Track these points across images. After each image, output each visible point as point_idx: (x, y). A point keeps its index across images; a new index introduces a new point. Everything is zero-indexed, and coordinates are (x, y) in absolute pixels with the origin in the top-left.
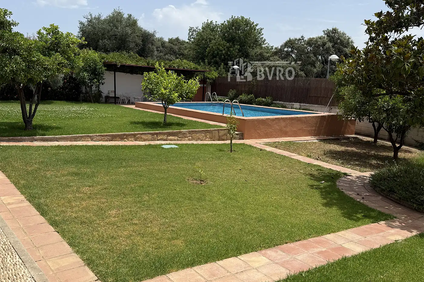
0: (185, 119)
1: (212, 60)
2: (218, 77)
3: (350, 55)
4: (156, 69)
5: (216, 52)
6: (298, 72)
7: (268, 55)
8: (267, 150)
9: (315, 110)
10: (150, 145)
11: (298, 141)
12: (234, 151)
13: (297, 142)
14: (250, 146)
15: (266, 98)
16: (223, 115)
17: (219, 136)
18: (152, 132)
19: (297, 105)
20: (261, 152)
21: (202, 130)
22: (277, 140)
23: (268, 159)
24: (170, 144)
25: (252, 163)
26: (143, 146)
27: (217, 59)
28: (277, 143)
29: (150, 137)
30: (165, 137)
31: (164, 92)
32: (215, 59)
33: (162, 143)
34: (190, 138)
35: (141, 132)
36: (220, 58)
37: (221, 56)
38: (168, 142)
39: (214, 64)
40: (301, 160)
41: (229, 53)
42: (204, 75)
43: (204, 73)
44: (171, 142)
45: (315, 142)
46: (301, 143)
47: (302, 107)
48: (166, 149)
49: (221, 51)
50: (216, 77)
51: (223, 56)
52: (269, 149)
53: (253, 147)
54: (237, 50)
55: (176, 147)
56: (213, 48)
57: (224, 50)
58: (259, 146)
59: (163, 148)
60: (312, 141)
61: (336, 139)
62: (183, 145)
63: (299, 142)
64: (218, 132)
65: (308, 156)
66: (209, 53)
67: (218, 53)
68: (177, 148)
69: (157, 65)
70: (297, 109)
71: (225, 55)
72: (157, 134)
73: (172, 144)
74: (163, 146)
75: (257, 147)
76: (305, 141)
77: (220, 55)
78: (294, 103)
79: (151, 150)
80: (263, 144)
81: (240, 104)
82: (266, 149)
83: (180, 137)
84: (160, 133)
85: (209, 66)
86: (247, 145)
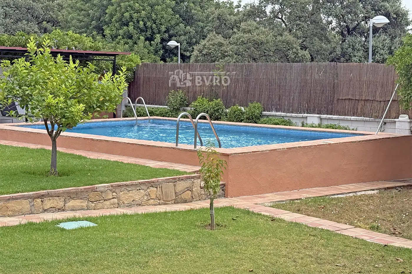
0: (92, 157)
1: (121, 32)
2: (142, 66)
3: (395, 16)
4: (29, 53)
5: (127, 15)
6: (297, 50)
7: (233, 18)
8: (286, 219)
9: (351, 128)
10: (31, 224)
11: (338, 194)
12: (218, 225)
13: (336, 196)
14: (248, 212)
15: (247, 106)
16: (195, 147)
17: (176, 193)
18: (31, 193)
19: (313, 119)
20: (275, 224)
21: (140, 181)
22: (295, 195)
23: (298, 241)
24: (74, 219)
25: (269, 254)
26: (17, 226)
27: (131, 28)
28: (297, 201)
29: (25, 205)
30: (60, 203)
31: (54, 102)
32: (125, 28)
33: (58, 219)
34: (116, 200)
35: (6, 196)
36: (136, 27)
37: (138, 22)
38: (70, 214)
39: (123, 38)
40: (365, 238)
41: (154, 16)
42: (114, 61)
43: (115, 58)
44: (78, 214)
45: (372, 196)
46: (346, 199)
47: (325, 123)
48: (69, 231)
49: (138, 12)
50: (138, 65)
51: (141, 23)
52: (288, 216)
53: (253, 213)
54: (170, 10)
55: (92, 224)
56: (121, 6)
57: (144, 10)
58: (266, 211)
59: (63, 230)
60: (363, 193)
61: (408, 186)
62: (104, 218)
63: (339, 196)
64: (175, 186)
65: (372, 228)
66: (112, 16)
67: (131, 17)
68: (93, 227)
69: (31, 46)
70: (314, 125)
71: (146, 20)
72: (42, 197)
73: (79, 219)
74: (62, 225)
75: (263, 213)
76: (351, 195)
77: (135, 20)
78: (306, 115)
79: (37, 236)
80: (269, 205)
81: (212, 122)
82: (282, 217)
83: (93, 200)
84: (48, 195)
85: (114, 43)
86: (239, 210)
